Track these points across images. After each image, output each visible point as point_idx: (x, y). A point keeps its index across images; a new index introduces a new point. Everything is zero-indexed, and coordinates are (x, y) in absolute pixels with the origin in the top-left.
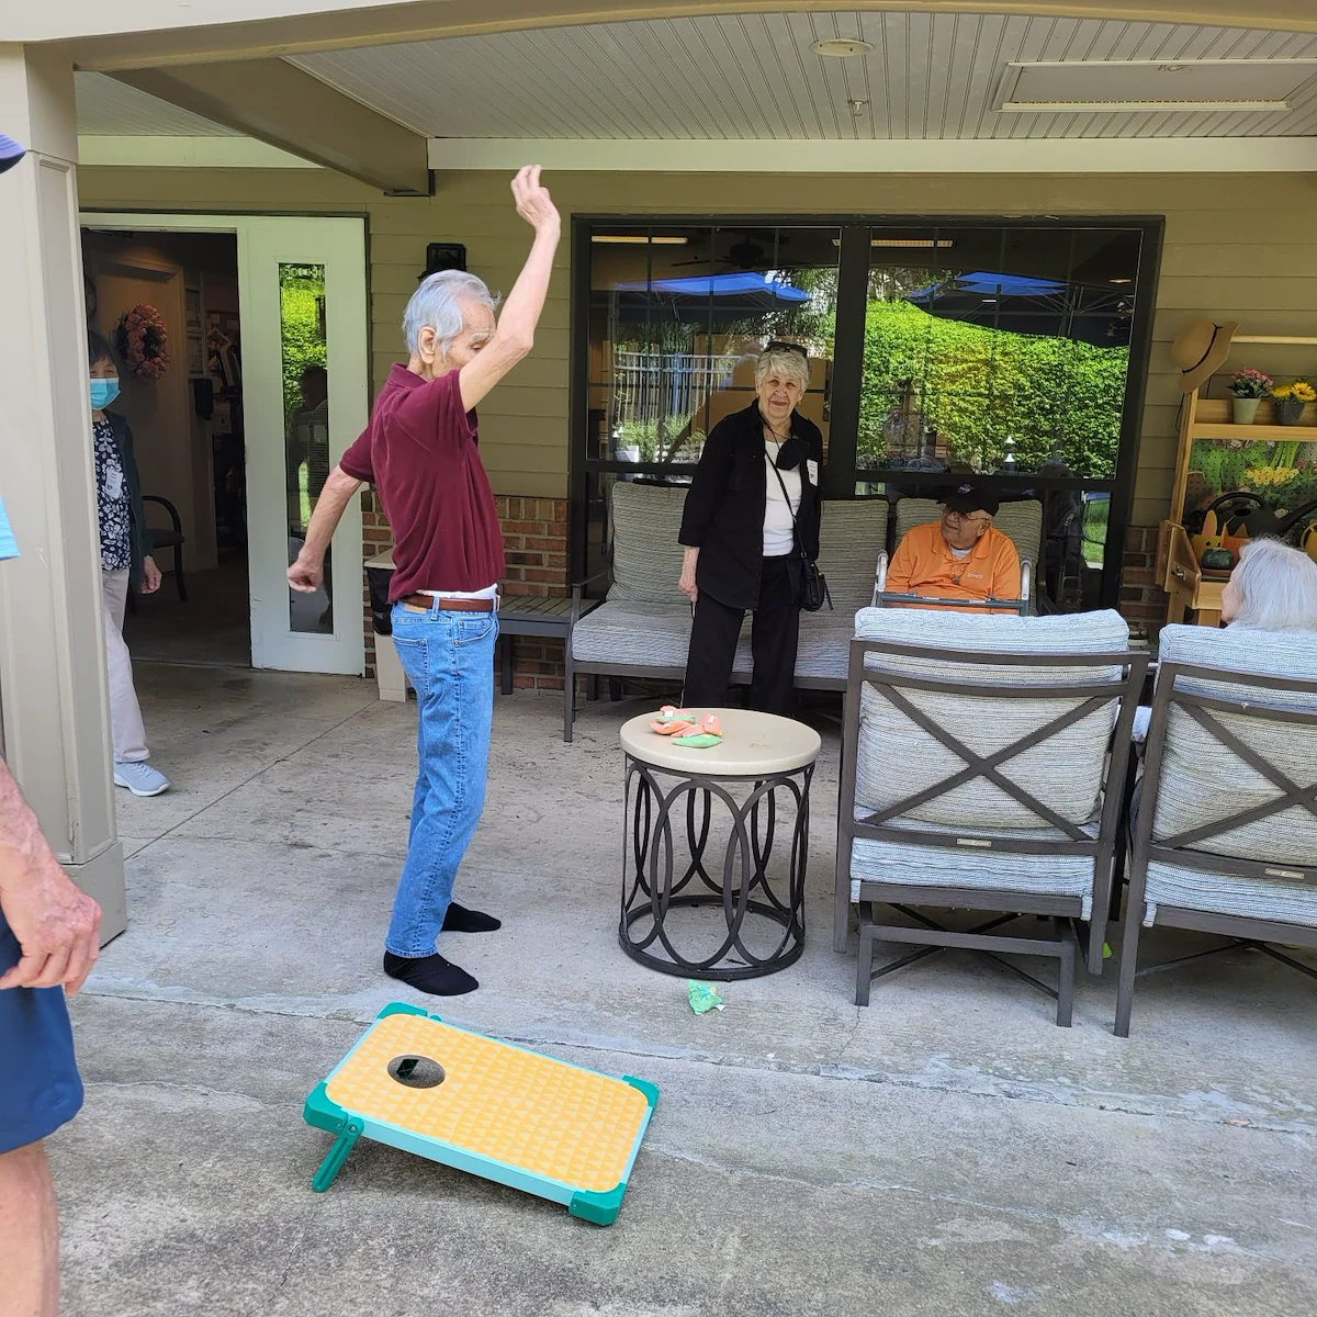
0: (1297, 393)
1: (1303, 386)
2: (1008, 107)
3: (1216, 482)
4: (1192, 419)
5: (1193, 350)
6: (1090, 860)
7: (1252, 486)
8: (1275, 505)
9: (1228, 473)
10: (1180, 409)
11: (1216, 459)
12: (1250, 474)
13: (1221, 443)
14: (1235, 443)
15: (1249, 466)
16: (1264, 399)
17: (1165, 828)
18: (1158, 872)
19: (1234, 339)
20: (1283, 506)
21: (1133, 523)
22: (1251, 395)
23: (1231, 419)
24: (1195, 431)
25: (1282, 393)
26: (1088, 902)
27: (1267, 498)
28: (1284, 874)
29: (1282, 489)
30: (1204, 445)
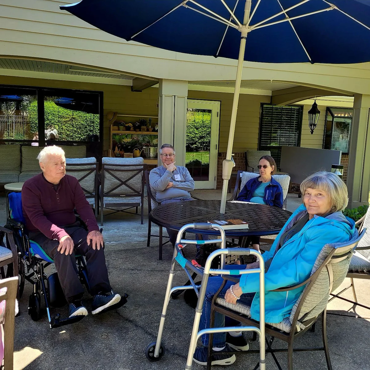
0: (129, 125)
1: (130, 124)
2: (70, 70)
3: (118, 142)
4: (112, 130)
5: (110, 117)
6: (94, 198)
7: (124, 142)
8: (129, 146)
9: (120, 140)
10: (110, 128)
11: (117, 137)
12: (123, 140)
13: (118, 134)
14: (120, 134)
15: (123, 139)
16: (124, 126)
17: (105, 190)
18: (105, 198)
19: (118, 115)
20: (130, 146)
21: (104, 150)
22: (122, 125)
23: (119, 130)
24: (112, 132)
25: (127, 125)
26: (94, 205)
27: (127, 145)
28: (123, 196)
29: (129, 143)
30: (115, 135)
